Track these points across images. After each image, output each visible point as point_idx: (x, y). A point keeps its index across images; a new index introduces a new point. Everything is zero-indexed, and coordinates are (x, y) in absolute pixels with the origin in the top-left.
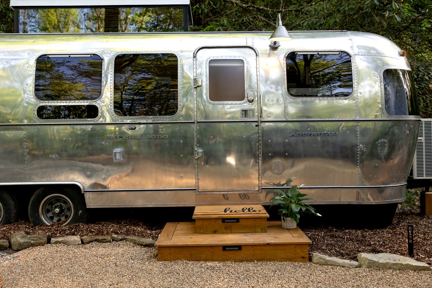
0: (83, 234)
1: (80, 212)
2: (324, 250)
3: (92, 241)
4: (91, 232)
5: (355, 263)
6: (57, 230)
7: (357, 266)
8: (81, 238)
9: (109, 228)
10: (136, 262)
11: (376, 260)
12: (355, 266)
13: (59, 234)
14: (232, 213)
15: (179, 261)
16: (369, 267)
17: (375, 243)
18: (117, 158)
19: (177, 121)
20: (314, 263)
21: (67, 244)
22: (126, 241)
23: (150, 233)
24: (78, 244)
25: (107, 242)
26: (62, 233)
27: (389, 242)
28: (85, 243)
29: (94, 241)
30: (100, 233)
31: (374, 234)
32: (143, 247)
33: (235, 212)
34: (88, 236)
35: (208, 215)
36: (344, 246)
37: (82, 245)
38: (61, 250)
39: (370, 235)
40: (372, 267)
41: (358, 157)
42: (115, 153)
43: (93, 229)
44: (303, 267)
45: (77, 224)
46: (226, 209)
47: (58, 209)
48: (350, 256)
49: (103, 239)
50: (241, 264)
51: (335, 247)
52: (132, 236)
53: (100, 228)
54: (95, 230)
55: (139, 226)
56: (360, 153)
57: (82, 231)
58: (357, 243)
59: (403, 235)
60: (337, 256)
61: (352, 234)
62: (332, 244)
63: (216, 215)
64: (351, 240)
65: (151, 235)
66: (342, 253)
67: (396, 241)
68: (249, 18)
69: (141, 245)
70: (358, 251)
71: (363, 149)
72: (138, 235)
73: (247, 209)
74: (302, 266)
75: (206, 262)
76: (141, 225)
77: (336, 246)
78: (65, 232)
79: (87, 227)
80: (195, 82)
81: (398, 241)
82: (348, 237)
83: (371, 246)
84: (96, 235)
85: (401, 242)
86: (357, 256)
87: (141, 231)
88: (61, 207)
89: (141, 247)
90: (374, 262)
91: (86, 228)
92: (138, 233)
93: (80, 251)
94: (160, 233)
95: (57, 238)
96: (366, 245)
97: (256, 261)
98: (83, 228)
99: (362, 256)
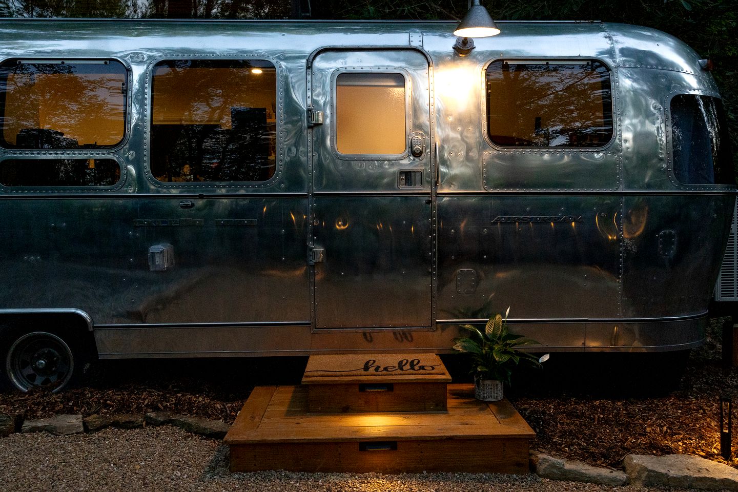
0: (90, 410)
1: (87, 366)
2: (556, 445)
3: (105, 427)
4: (106, 406)
5: (620, 475)
6: (39, 404)
7: (625, 482)
8: (84, 419)
9: (143, 397)
10: (186, 475)
11: (663, 471)
12: (621, 483)
13: (40, 412)
14: (380, 373)
15: (273, 472)
16: (648, 484)
17: (653, 430)
18: (157, 263)
19: (274, 191)
20: (540, 476)
21: (54, 432)
22: (172, 426)
23: (222, 409)
24: (77, 433)
25: (135, 428)
26: (47, 409)
27: (679, 428)
28: (91, 430)
29: (109, 425)
30: (123, 407)
31: (650, 411)
32: (204, 439)
33: (386, 369)
34: (98, 414)
35: (332, 376)
36: (595, 436)
37: (85, 434)
38: (40, 446)
39: (641, 411)
40: (656, 484)
41: (621, 263)
42: (153, 254)
43: (110, 401)
44: (519, 486)
45: (80, 391)
46: (368, 362)
47: (43, 361)
48: (609, 460)
49: (126, 422)
50: (395, 479)
51: (578, 438)
52: (184, 415)
53: (123, 399)
54: (114, 402)
55: (200, 392)
56: (625, 255)
57: (88, 403)
58: (619, 430)
59: (704, 412)
60: (583, 459)
61: (608, 410)
62: (571, 431)
63: (347, 376)
64: (606, 422)
65: (222, 412)
66: (593, 453)
67: (694, 426)
68: (414, 7)
69: (202, 434)
70: (624, 449)
71: (629, 248)
72: (197, 413)
73: (408, 364)
74: (517, 483)
75: (326, 474)
76: (206, 391)
77: (580, 436)
78: (53, 408)
79: (99, 396)
80: (310, 117)
81: (698, 426)
82: (602, 416)
83: (646, 435)
84: (115, 412)
85: (703, 427)
86: (623, 460)
87: (204, 404)
88: (49, 357)
89: (200, 438)
90: (659, 475)
91: (96, 397)
92: (198, 407)
93: (78, 449)
94: (240, 410)
95: (36, 421)
96: (636, 433)
97: (425, 472)
98: (91, 398)
99: (635, 461)
